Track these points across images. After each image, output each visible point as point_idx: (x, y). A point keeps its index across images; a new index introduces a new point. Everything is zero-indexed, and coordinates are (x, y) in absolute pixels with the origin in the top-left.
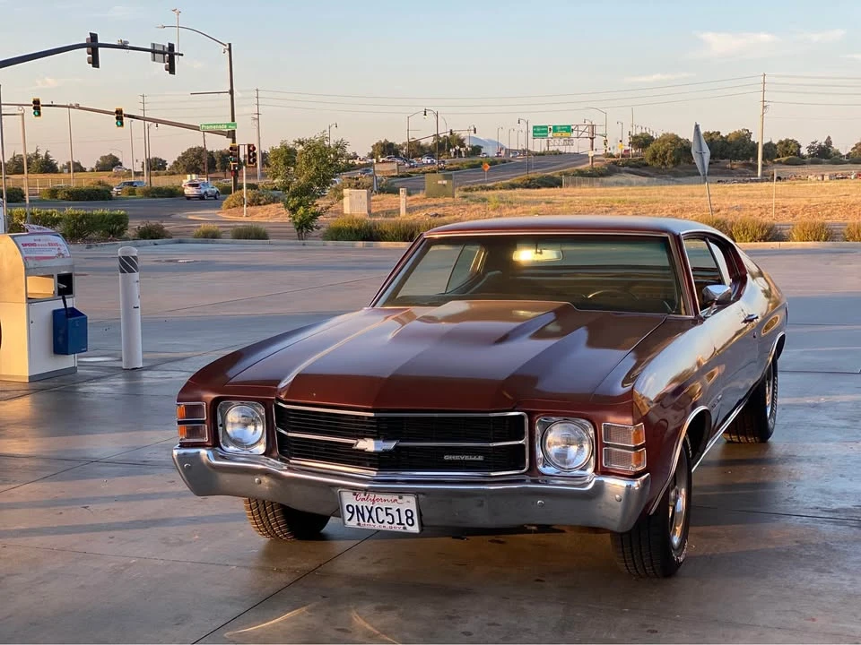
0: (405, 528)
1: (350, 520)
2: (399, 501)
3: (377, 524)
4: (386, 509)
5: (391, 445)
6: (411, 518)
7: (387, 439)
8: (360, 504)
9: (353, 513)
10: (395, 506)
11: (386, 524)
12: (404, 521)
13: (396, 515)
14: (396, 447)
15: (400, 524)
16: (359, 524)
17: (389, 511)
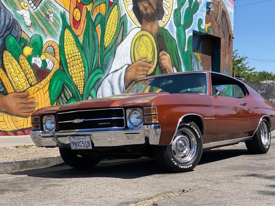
0: (88, 148)
1: (73, 147)
2: (85, 138)
3: (80, 147)
4: (82, 141)
5: (82, 120)
6: (89, 144)
7: (81, 119)
8: (75, 141)
9: (73, 144)
10: (84, 140)
11: (82, 147)
12: (87, 146)
13: (85, 143)
14: (84, 121)
15: (86, 146)
16: (75, 148)
17: (83, 142)
